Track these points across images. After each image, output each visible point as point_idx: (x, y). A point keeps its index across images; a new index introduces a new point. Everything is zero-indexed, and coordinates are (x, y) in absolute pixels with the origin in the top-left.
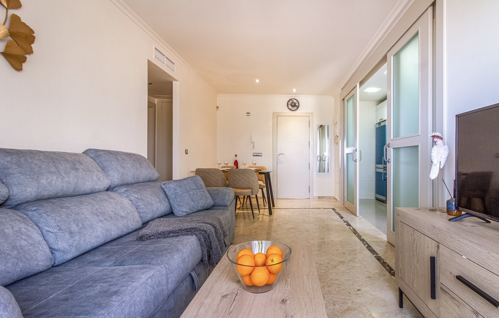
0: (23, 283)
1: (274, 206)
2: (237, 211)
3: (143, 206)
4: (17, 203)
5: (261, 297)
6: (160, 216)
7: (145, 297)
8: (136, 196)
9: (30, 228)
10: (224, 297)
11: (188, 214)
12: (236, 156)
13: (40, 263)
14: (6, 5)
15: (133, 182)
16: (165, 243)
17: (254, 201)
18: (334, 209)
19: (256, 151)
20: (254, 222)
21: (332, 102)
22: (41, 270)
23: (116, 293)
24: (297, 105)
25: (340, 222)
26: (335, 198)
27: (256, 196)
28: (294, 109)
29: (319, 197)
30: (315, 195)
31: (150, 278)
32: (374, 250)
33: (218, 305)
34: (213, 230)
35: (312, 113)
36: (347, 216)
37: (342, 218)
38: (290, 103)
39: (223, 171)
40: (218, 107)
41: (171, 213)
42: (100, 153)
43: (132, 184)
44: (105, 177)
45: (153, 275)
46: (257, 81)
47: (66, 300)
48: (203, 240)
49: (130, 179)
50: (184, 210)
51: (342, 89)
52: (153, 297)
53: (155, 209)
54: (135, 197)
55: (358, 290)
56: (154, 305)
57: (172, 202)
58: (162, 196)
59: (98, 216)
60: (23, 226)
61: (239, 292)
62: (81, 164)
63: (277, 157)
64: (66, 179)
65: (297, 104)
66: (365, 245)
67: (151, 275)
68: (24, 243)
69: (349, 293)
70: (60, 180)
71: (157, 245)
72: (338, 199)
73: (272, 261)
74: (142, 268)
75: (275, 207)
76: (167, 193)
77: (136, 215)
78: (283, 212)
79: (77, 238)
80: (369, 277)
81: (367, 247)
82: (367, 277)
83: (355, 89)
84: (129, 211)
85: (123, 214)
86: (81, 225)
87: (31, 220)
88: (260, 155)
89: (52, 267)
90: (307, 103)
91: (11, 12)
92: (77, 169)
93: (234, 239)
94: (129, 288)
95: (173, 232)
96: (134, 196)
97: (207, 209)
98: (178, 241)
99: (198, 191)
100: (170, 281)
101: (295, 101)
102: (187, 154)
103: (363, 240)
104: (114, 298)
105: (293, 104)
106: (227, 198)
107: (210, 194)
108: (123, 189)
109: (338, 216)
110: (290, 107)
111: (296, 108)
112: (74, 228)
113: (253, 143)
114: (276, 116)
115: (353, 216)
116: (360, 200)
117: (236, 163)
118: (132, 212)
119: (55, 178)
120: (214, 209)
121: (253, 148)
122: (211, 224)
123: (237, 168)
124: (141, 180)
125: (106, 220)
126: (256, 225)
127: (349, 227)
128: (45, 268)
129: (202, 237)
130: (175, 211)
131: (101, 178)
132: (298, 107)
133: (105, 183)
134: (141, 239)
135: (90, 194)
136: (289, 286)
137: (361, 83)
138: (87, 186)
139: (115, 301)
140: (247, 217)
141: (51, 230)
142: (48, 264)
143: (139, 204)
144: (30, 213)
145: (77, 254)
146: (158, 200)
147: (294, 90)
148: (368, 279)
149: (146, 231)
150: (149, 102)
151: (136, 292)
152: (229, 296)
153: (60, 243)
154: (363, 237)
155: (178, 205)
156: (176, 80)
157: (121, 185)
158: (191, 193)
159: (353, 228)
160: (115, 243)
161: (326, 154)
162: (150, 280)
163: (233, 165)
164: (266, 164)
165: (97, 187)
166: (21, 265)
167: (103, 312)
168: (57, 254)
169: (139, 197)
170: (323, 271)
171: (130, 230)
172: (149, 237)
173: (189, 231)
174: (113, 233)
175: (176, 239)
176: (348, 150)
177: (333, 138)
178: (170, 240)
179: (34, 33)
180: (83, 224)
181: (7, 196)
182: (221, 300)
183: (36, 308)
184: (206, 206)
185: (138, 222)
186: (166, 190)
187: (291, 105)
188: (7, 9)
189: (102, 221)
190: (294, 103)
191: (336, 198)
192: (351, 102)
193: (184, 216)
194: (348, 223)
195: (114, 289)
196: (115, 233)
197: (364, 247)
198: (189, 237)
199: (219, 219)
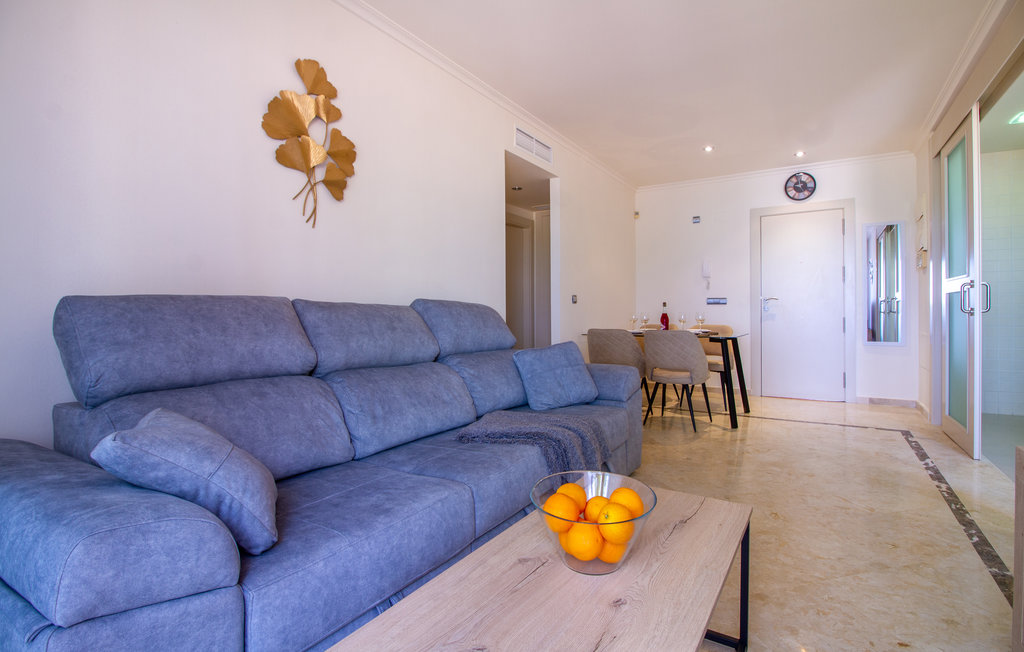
0: (317, 474)
1: (747, 410)
2: (668, 414)
3: (480, 389)
4: (326, 371)
5: (584, 582)
6: (507, 407)
7: (428, 530)
8: (472, 372)
9: (330, 405)
10: (522, 561)
11: (551, 410)
12: (665, 304)
13: (337, 452)
14: (325, 119)
15: (474, 349)
16: (489, 451)
17: (698, 396)
18: (906, 434)
19: (715, 294)
20: (694, 439)
21: (908, 166)
22: (339, 462)
23: (387, 512)
24: (809, 185)
25: (917, 468)
26: (919, 407)
27: (704, 385)
28: (802, 195)
29: (872, 401)
30: (859, 394)
31: (440, 501)
32: (998, 557)
33: (503, 573)
34: (577, 442)
35: (852, 201)
36: (938, 455)
37: (923, 456)
38: (791, 184)
39: (637, 335)
40: (637, 214)
41: (524, 405)
42: (430, 305)
43: (471, 352)
44: (431, 341)
45: (446, 498)
46: (709, 149)
47: (336, 505)
48: (553, 457)
49: (468, 344)
50: (545, 400)
51: (934, 129)
52: (442, 533)
53: (498, 395)
54: (469, 374)
55: (901, 645)
56: (446, 546)
57: (526, 385)
58: (512, 373)
59: (411, 398)
60: (323, 401)
61: (550, 560)
62: (400, 320)
63: (761, 306)
64: (380, 343)
65: (811, 185)
66: (970, 536)
67: (443, 496)
68: (321, 423)
69: (872, 644)
70: (372, 342)
71: (476, 453)
72: (927, 409)
73: (607, 517)
74: (438, 484)
75: (751, 414)
76: (520, 369)
77: (468, 401)
78: (766, 426)
79: (381, 425)
80: (950, 622)
81: (975, 545)
82: (946, 622)
83: (968, 120)
84: (456, 394)
85: (446, 398)
86: (387, 409)
87: (335, 395)
88: (721, 301)
89: (353, 460)
90: (835, 178)
91: (332, 126)
92: (394, 329)
93: (638, 466)
94: (406, 509)
95: (507, 436)
96: (468, 372)
97: (587, 403)
98: (507, 452)
99: (570, 369)
100: (478, 514)
101: (804, 178)
102: (575, 302)
103: (968, 525)
104: (381, 518)
105: (800, 186)
106: (622, 386)
107: (592, 376)
108: (455, 360)
109: (912, 453)
110: (792, 193)
111: (806, 193)
112: (379, 411)
113: (707, 278)
114: (759, 217)
115: (962, 458)
116: (985, 416)
117: (665, 319)
118: (460, 396)
119: (366, 340)
120: (599, 405)
121: (708, 288)
122: (575, 431)
123: (667, 328)
124: (486, 346)
125: (420, 403)
126: (695, 445)
127: (936, 483)
128: (343, 460)
129: (551, 451)
130: (531, 402)
131: (426, 343)
132: (813, 190)
133: (431, 350)
134: (461, 439)
135: (411, 364)
136: (648, 578)
137: (985, 106)
138: (407, 353)
139: (380, 523)
140: (680, 426)
141: (352, 410)
142: (346, 455)
143: (474, 384)
144: (335, 385)
145: (380, 447)
146: (504, 380)
147: (800, 154)
148: (945, 626)
149: (472, 429)
150: (508, 215)
151: (413, 518)
152: (529, 563)
153: (361, 429)
154: (974, 516)
155: (535, 391)
156: (555, 176)
157: (456, 354)
158: (558, 372)
159: (949, 488)
160: (431, 440)
161: (898, 296)
162: (440, 504)
163: (659, 323)
164: (735, 320)
165: (420, 355)
166: (315, 450)
167: (360, 533)
168: (358, 444)
169: (476, 374)
170: (817, 574)
171: (454, 425)
172: (472, 439)
173: (531, 438)
174: (429, 425)
175: (506, 448)
176: (951, 285)
177: (913, 255)
178: (496, 448)
179: (354, 146)
180: (390, 408)
181: (315, 362)
182: (515, 564)
183: (308, 508)
184: (582, 397)
185: (469, 413)
186: (519, 365)
187: (796, 189)
188: (327, 124)
189: (415, 405)
190: (802, 182)
191: (923, 405)
192: (958, 160)
193: (545, 412)
194: (937, 472)
195: (388, 506)
196: (432, 426)
197: (966, 543)
198: (528, 447)
199: (597, 423)
